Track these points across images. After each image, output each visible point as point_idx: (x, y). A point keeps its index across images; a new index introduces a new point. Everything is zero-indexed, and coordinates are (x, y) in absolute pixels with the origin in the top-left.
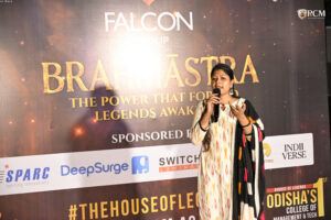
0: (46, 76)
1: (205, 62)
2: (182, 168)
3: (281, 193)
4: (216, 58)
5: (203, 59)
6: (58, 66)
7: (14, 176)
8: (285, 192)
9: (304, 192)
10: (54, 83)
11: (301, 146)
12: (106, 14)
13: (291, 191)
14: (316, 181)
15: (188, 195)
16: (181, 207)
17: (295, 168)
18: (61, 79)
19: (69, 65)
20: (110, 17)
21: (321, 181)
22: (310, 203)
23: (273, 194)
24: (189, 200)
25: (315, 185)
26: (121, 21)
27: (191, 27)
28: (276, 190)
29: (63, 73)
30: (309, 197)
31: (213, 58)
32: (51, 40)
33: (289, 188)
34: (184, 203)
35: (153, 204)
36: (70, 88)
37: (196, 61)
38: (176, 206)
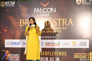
0: (21, 22)
1: (59, 20)
2: (51, 45)
3: (78, 55)
4: (61, 19)
5: (58, 19)
6: (23, 20)
7: (13, 43)
8: (80, 55)
9: (85, 55)
10: (22, 24)
11: (85, 43)
12: (35, 9)
13: (82, 55)
14: (89, 53)
15: (52, 52)
16: (50, 55)
17: (83, 48)
18: (24, 23)
19: (26, 20)
20: (35, 10)
21: (91, 53)
22: (87, 58)
23: (76, 55)
24: (53, 54)
25: (89, 54)
26: (38, 10)
27: (55, 12)
28: (77, 54)
29: (24, 22)
30: (87, 57)
31: (60, 19)
32: (22, 15)
33: (81, 54)
34: (51, 54)
35: (43, 53)
36: (26, 25)
37: (56, 20)
38: (49, 54)
